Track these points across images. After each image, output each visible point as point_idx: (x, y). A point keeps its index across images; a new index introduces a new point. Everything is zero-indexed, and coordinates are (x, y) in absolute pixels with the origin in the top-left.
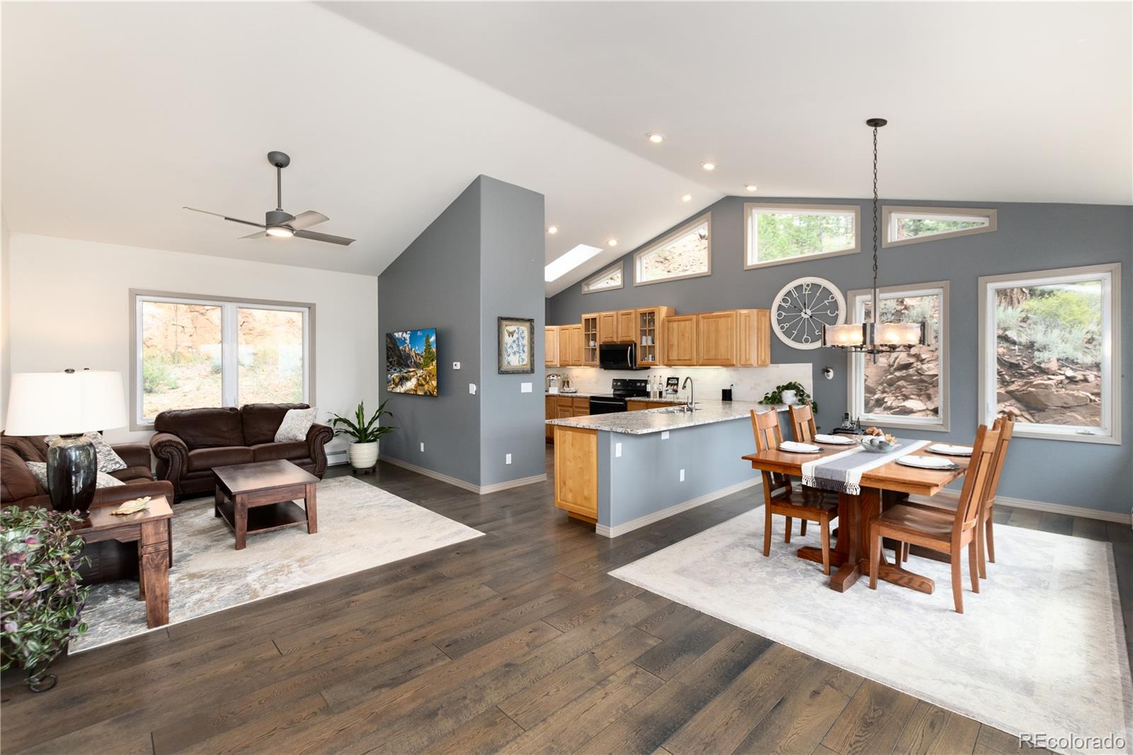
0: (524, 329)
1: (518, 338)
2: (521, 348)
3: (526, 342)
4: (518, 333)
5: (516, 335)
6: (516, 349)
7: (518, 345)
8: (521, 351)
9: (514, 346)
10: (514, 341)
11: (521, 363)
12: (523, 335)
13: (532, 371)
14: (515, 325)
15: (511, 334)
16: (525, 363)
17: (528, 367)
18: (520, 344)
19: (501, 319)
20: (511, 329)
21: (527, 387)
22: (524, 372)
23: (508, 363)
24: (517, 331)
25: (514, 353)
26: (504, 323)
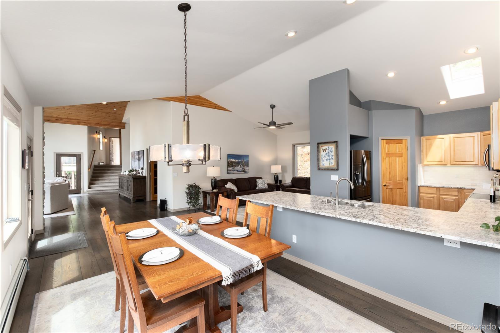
0: (332, 147)
1: (329, 152)
2: (331, 157)
3: (333, 154)
4: (329, 150)
5: (327, 151)
6: (327, 158)
7: (329, 156)
8: (331, 159)
9: (327, 156)
10: (326, 154)
11: (330, 165)
12: (331, 150)
13: (337, 169)
14: (326, 146)
15: (324, 150)
16: (333, 165)
17: (335, 167)
18: (330, 155)
19: (318, 144)
20: (324, 148)
21: (335, 178)
22: (332, 170)
23: (323, 165)
24: (328, 148)
25: (327, 160)
26: (321, 145)
